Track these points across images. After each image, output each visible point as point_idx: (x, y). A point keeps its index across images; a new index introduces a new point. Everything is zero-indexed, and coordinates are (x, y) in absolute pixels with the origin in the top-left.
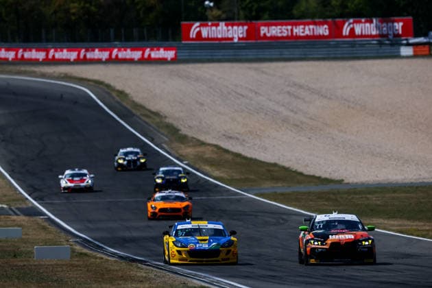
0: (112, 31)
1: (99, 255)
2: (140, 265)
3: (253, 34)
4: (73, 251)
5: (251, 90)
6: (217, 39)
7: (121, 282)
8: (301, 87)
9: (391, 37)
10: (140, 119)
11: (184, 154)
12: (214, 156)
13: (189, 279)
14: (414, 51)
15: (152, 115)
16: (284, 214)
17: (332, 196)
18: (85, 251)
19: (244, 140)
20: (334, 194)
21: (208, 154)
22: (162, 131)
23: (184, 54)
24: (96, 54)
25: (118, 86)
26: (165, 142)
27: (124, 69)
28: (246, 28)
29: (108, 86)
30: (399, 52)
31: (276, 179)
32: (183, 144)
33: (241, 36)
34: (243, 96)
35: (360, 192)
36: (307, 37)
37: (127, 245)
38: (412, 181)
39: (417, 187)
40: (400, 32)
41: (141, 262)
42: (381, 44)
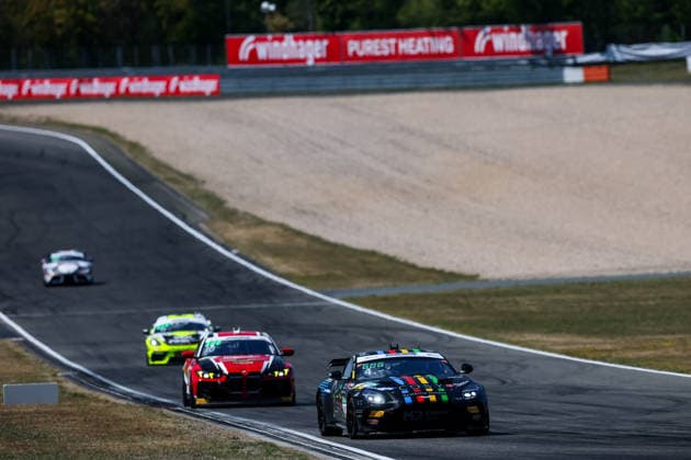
0: (119, 54)
1: (103, 396)
2: (165, 411)
3: (336, 52)
4: (63, 391)
5: (334, 139)
6: (281, 61)
7: (137, 437)
8: (411, 132)
9: (549, 54)
10: (164, 185)
11: (233, 239)
12: (280, 241)
13: (242, 431)
14: (586, 75)
15: (180, 178)
16: (387, 329)
17: (462, 300)
18: (81, 390)
19: (325, 216)
20: (464, 296)
21: (271, 237)
22: (197, 203)
23: (229, 85)
24: (96, 87)
25: (130, 135)
26: (204, 221)
27: (138, 109)
28: (325, 43)
29: (114, 136)
30: (561, 76)
31: (374, 275)
32: (232, 222)
33: (318, 56)
34: (322, 148)
35: (506, 293)
36: (420, 55)
37: (146, 380)
38: (587, 275)
39: (593, 284)
40: (564, 46)
41: (167, 406)
42: (533, 63)
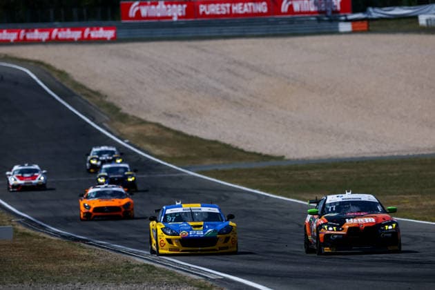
0: (52, 12)
1: (42, 235)
2: (82, 244)
3: (192, 11)
4: (16, 231)
5: (192, 69)
6: (156, 18)
7: (64, 261)
8: (240, 64)
9: (329, 14)
10: (80, 97)
11: (125, 133)
12: (155, 134)
13: (132, 257)
14: (353, 27)
15: (91, 94)
16: (225, 191)
17: (273, 173)
18: (28, 231)
19: (184, 119)
20: (275, 170)
21: (150, 132)
22: (103, 110)
23: (122, 34)
24: (36, 35)
25: (59, 65)
26: (107, 122)
27: (63, 50)
28: (185, 6)
29: (48, 66)
30: (338, 28)
31: (216, 156)
32: (124, 123)
33: (180, 14)
34: (183, 74)
35: (302, 169)
36: (246, 14)
37: (70, 224)
38: (354, 156)
39: (358, 162)
40: (339, 8)
41: (83, 241)
42: (319, 20)
